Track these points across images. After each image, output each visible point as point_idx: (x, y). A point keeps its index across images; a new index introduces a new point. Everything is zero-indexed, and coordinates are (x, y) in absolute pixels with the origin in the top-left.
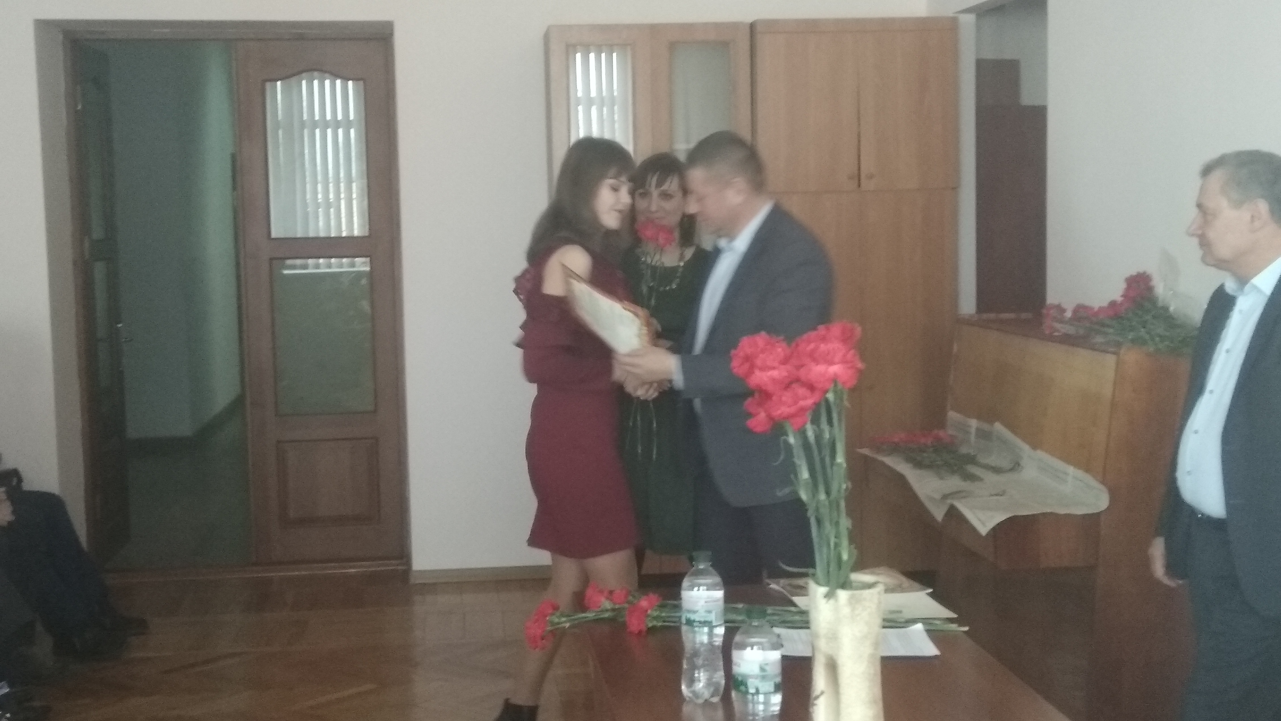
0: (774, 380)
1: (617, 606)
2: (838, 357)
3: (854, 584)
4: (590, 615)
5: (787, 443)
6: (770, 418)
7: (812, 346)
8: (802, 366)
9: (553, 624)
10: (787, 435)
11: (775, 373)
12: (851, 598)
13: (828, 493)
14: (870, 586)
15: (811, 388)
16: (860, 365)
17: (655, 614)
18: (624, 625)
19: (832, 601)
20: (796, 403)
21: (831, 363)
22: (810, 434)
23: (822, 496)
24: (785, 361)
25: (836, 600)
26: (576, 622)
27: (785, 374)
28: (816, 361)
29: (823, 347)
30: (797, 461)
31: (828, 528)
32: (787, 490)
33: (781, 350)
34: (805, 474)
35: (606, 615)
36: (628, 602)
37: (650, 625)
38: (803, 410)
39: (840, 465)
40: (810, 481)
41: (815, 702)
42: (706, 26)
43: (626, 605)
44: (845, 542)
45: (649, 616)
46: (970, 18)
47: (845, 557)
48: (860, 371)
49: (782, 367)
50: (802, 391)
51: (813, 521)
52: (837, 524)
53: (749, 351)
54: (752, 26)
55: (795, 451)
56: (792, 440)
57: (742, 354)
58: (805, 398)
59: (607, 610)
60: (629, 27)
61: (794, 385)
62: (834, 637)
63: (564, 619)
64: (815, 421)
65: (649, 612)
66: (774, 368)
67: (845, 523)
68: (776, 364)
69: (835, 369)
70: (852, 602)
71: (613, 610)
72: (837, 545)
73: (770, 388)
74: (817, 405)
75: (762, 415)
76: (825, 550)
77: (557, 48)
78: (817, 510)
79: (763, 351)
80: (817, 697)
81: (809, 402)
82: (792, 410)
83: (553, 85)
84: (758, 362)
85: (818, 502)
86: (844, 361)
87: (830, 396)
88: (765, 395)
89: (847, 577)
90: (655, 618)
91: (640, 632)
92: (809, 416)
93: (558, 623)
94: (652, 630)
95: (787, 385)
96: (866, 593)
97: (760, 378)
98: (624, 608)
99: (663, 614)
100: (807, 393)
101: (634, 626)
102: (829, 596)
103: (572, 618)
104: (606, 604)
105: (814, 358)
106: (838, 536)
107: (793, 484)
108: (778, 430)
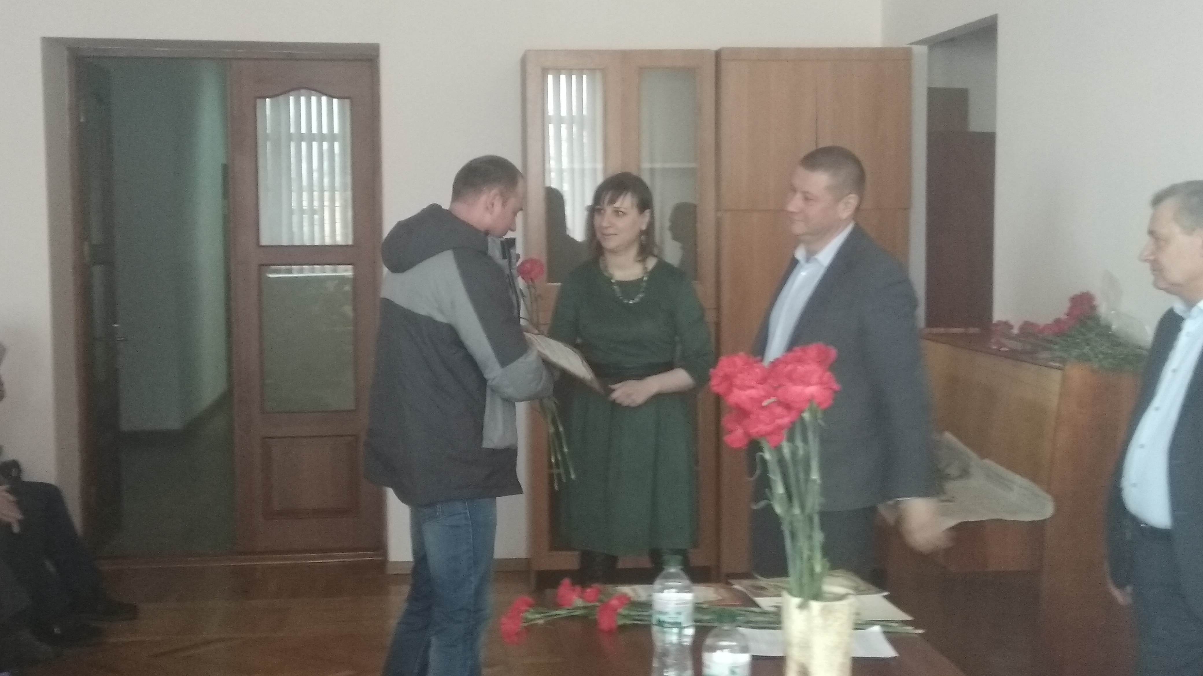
0: (752, 399)
1: (588, 604)
2: (815, 378)
3: (826, 596)
4: (562, 612)
5: (763, 459)
6: (747, 434)
7: (790, 367)
8: (780, 386)
9: (527, 620)
10: (762, 451)
11: (753, 393)
12: (823, 609)
13: (803, 507)
14: (841, 597)
15: (788, 407)
16: (836, 386)
17: (625, 612)
18: (595, 623)
19: (805, 612)
20: (773, 421)
21: (809, 384)
22: (786, 450)
23: (797, 511)
24: (763, 381)
25: (809, 611)
26: (550, 619)
27: (763, 393)
28: (794, 382)
29: (801, 369)
30: (771, 476)
31: (802, 541)
34: (780, 489)
35: (578, 613)
36: (601, 601)
37: (621, 622)
38: (780, 428)
39: (814, 481)
40: (785, 496)
42: (674, 53)
43: (598, 604)
44: (818, 555)
45: (620, 614)
46: (923, 49)
47: (818, 569)
49: (760, 386)
50: (779, 410)
52: (810, 537)
53: (728, 370)
54: (718, 54)
55: (771, 467)
56: (767, 456)
57: (721, 374)
58: (782, 417)
59: (579, 608)
60: (600, 53)
62: (806, 646)
63: (538, 616)
64: (791, 439)
65: (619, 610)
66: (752, 387)
67: (819, 537)
69: (812, 390)
70: (826, 613)
71: (584, 608)
72: (810, 558)
73: (748, 406)
74: (793, 423)
75: (739, 432)
76: (798, 562)
77: (533, 71)
78: (791, 523)
79: (741, 371)
81: (786, 421)
82: (769, 428)
83: (530, 107)
84: (737, 381)
85: (793, 515)
86: (821, 383)
87: (806, 416)
88: (742, 413)
89: (820, 589)
90: (625, 616)
91: (611, 630)
92: (785, 433)
93: (531, 620)
94: (623, 628)
96: (838, 604)
97: (738, 396)
98: (596, 607)
99: (632, 613)
100: (784, 412)
101: (605, 624)
102: (802, 606)
103: (545, 615)
104: (578, 602)
105: (790, 377)
106: (811, 549)
107: (767, 498)
108: (754, 446)
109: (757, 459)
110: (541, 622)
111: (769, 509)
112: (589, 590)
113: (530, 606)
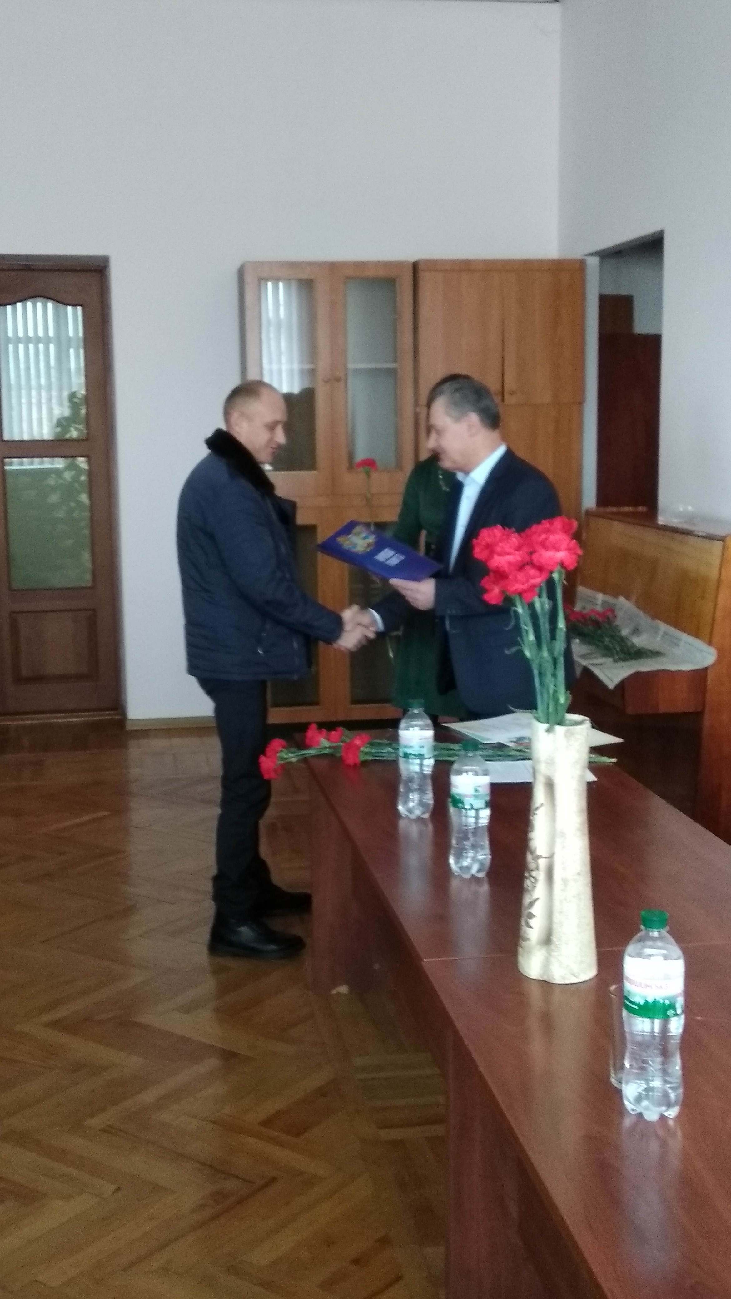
0: (510, 563)
1: (334, 745)
2: (564, 545)
3: (567, 722)
4: (312, 752)
5: (516, 612)
6: (503, 592)
7: (543, 536)
8: (534, 552)
9: (282, 759)
10: (515, 606)
11: (511, 558)
12: (567, 732)
13: (551, 651)
14: (579, 723)
15: (540, 569)
16: (580, 552)
17: (367, 750)
18: (342, 760)
19: (551, 735)
20: (527, 581)
21: (558, 550)
22: (537, 605)
23: (545, 654)
24: (518, 549)
25: (555, 734)
26: (301, 757)
27: (519, 558)
28: (546, 548)
29: (553, 538)
31: (549, 679)
32: (514, 649)
33: (515, 539)
34: (532, 637)
35: (326, 751)
36: (344, 742)
37: (363, 759)
38: (534, 586)
39: (561, 629)
40: (535, 642)
41: (536, 812)
42: (375, 265)
43: (342, 744)
44: (562, 688)
45: (362, 752)
46: (596, 261)
47: (562, 700)
48: (579, 556)
49: (517, 553)
50: (532, 572)
51: (536, 672)
52: (554, 675)
53: (489, 540)
54: (414, 266)
55: (522, 620)
56: (520, 610)
57: (484, 543)
58: (534, 577)
59: (326, 748)
60: (311, 264)
61: (527, 568)
62: (551, 762)
63: (291, 755)
64: (540, 596)
65: (362, 749)
66: (510, 554)
68: (512, 551)
69: (561, 555)
70: (568, 735)
71: (330, 747)
72: (555, 691)
73: (506, 569)
75: (496, 590)
76: (545, 696)
77: (249, 281)
78: (540, 666)
79: (501, 541)
80: (537, 809)
81: (538, 580)
82: (523, 587)
84: (498, 549)
85: (542, 658)
86: (569, 549)
87: (556, 576)
88: (501, 575)
89: (563, 717)
90: (367, 754)
91: (355, 765)
92: (537, 590)
93: (287, 758)
94: (365, 763)
95: (521, 567)
96: (578, 728)
97: (499, 561)
98: (341, 747)
99: (373, 751)
100: (537, 573)
101: (350, 761)
102: (549, 731)
103: (297, 754)
104: (324, 743)
105: (544, 545)
106: (555, 686)
107: (520, 645)
108: (509, 602)
109: (512, 614)
110: (294, 760)
111: (521, 653)
112: (333, 733)
113: (284, 747)
